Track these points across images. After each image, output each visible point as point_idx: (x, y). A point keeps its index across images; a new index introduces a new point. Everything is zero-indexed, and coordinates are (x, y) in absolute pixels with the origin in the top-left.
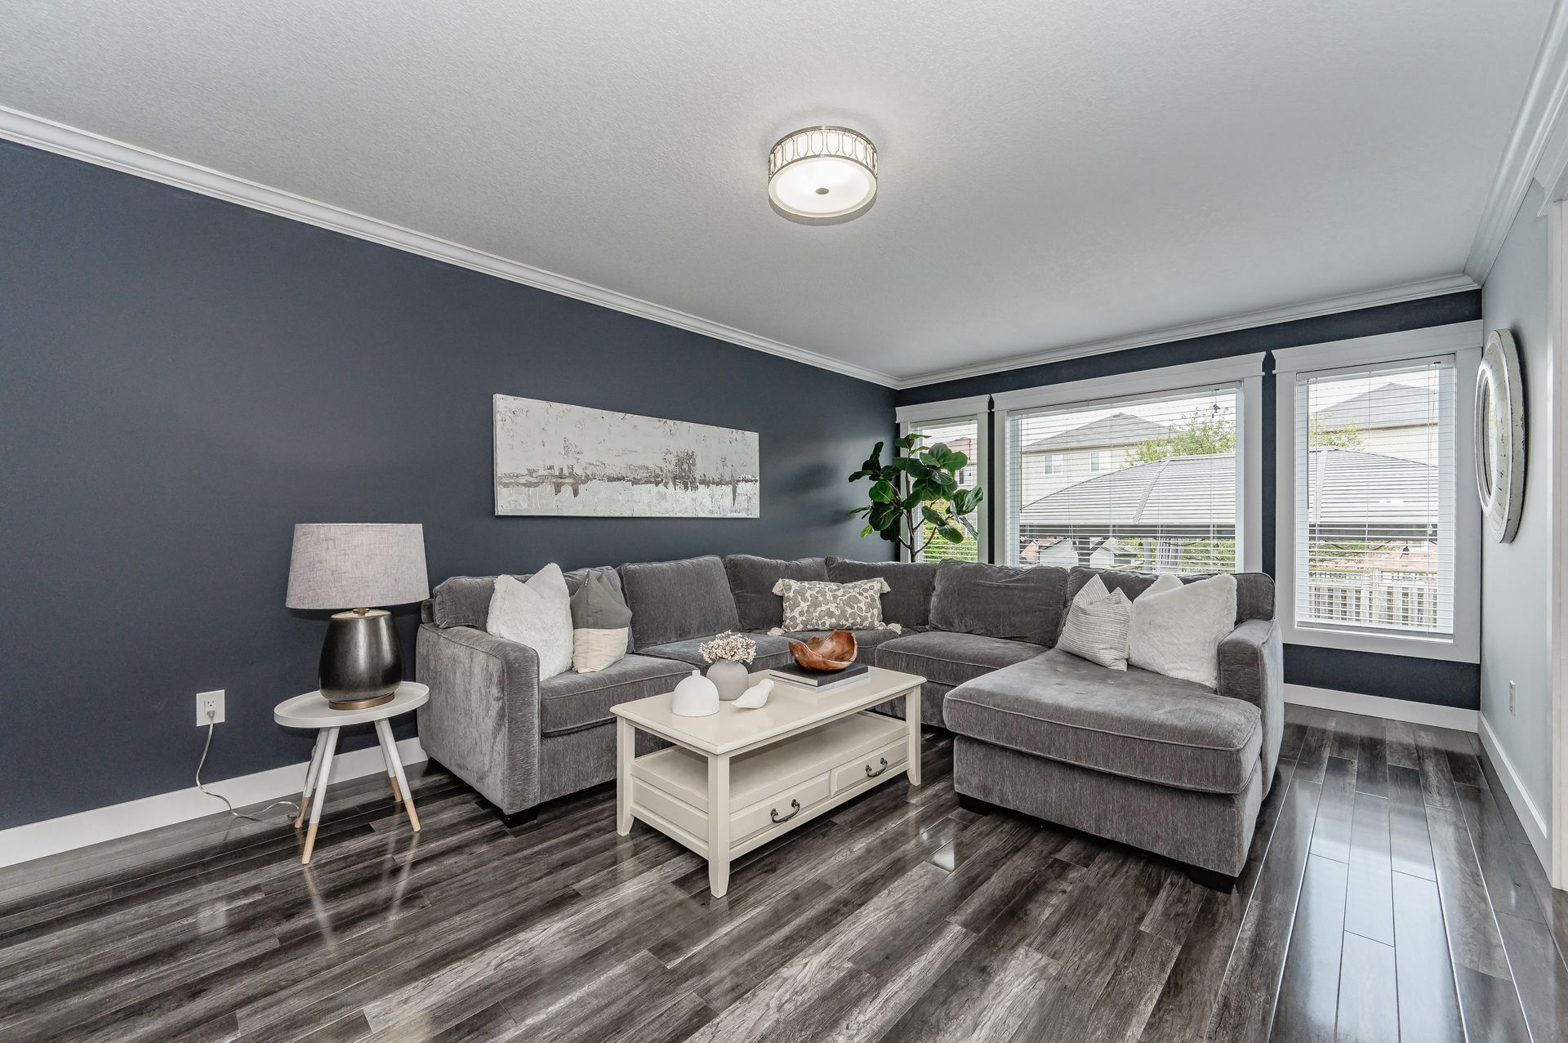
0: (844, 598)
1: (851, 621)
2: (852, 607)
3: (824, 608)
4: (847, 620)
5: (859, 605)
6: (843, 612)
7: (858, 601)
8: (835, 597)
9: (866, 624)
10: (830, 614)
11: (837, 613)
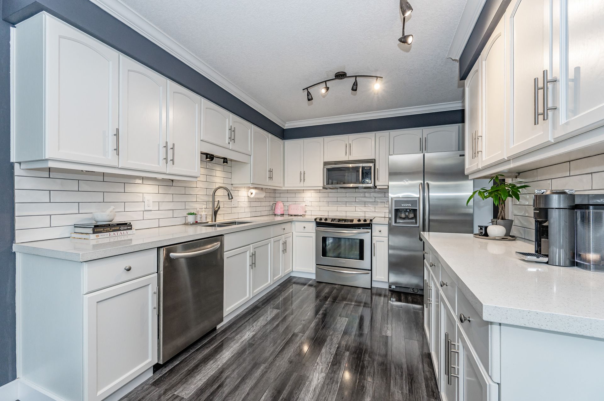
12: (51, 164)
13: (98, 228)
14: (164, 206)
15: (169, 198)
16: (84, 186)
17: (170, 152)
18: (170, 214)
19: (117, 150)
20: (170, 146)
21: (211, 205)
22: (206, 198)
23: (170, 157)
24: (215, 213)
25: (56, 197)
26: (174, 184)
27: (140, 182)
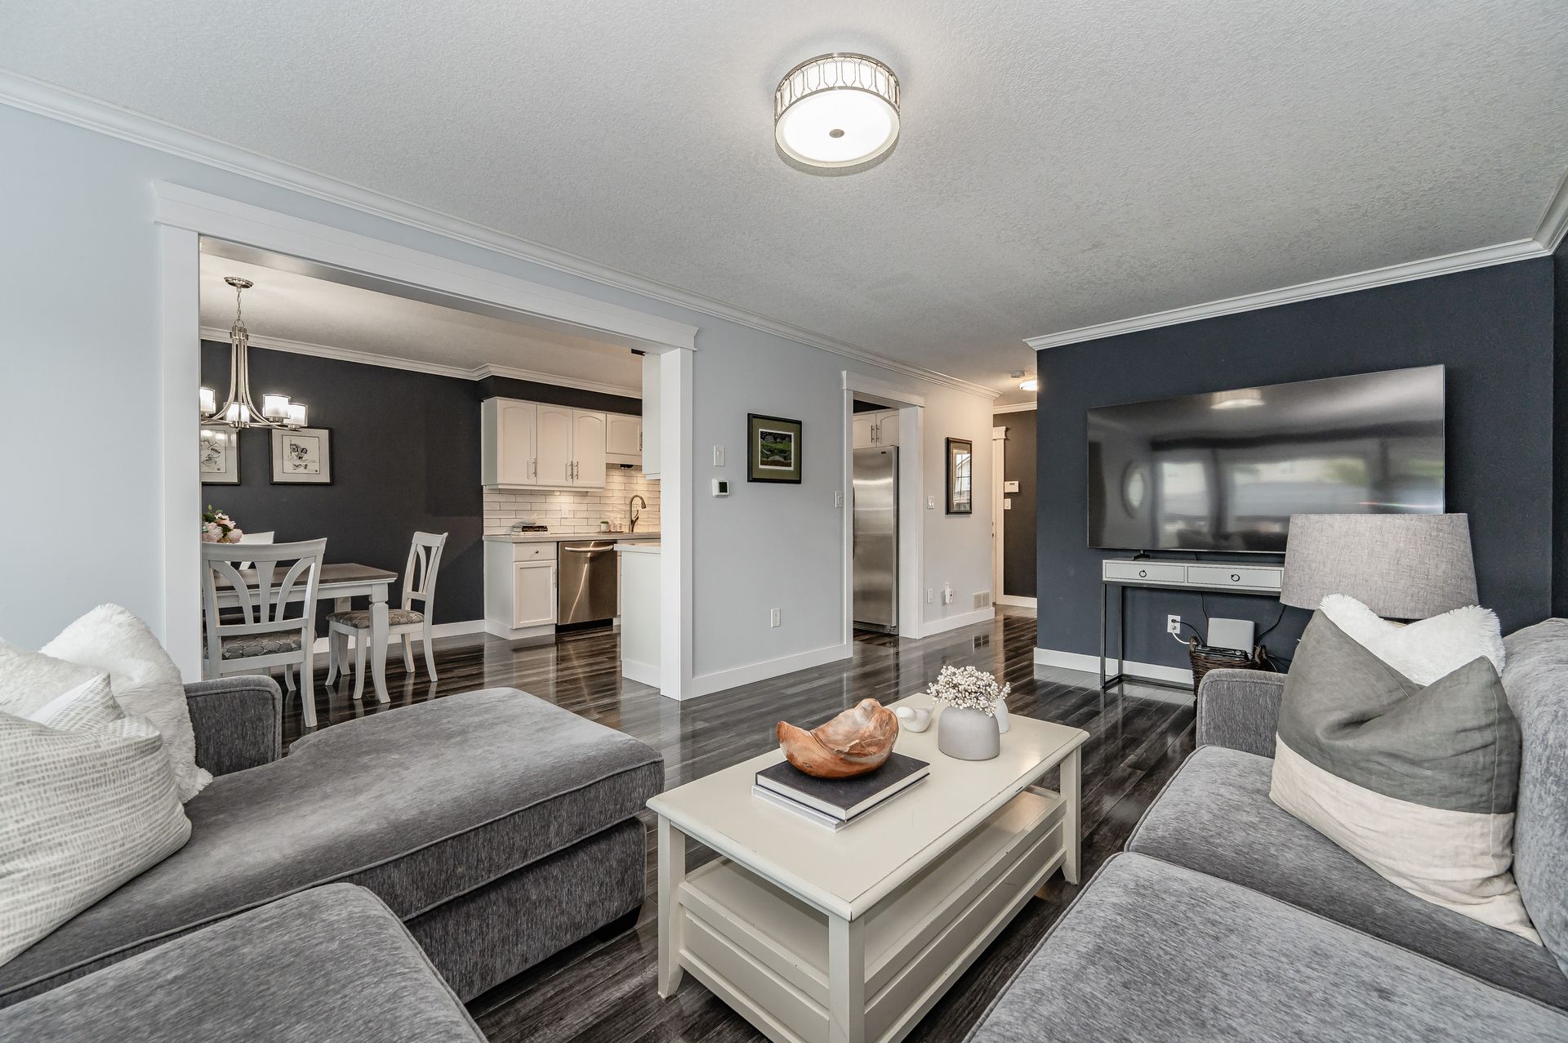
12: (500, 487)
13: (526, 528)
14: (578, 515)
15: (584, 507)
16: (519, 499)
17: (575, 469)
18: (585, 522)
19: (535, 473)
20: (575, 463)
21: (628, 516)
22: (624, 508)
23: (575, 474)
24: (633, 523)
25: (505, 507)
26: (589, 494)
27: (559, 493)
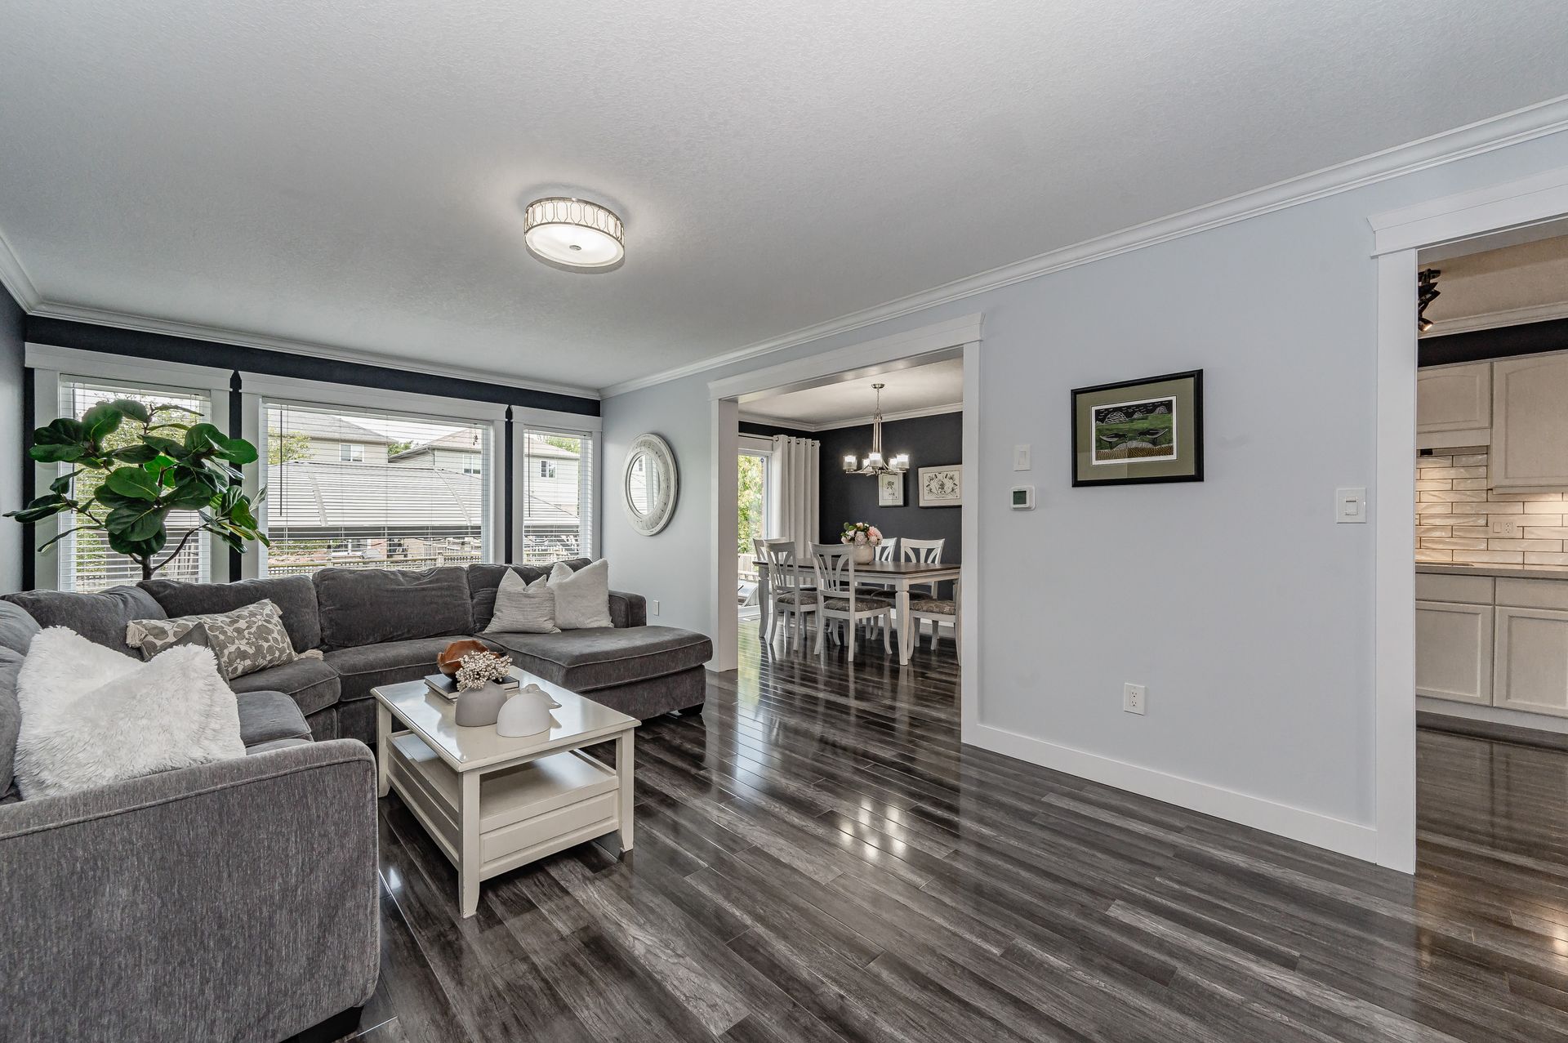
0: (252, 630)
1: (269, 658)
2: (267, 641)
3: (232, 648)
4: (264, 658)
5: (273, 635)
6: (259, 649)
7: (270, 632)
8: (239, 631)
9: (284, 657)
10: (243, 655)
11: (251, 651)
